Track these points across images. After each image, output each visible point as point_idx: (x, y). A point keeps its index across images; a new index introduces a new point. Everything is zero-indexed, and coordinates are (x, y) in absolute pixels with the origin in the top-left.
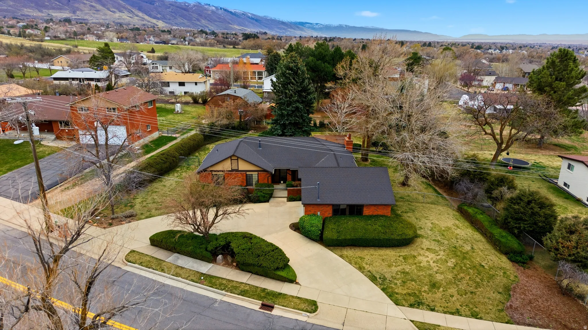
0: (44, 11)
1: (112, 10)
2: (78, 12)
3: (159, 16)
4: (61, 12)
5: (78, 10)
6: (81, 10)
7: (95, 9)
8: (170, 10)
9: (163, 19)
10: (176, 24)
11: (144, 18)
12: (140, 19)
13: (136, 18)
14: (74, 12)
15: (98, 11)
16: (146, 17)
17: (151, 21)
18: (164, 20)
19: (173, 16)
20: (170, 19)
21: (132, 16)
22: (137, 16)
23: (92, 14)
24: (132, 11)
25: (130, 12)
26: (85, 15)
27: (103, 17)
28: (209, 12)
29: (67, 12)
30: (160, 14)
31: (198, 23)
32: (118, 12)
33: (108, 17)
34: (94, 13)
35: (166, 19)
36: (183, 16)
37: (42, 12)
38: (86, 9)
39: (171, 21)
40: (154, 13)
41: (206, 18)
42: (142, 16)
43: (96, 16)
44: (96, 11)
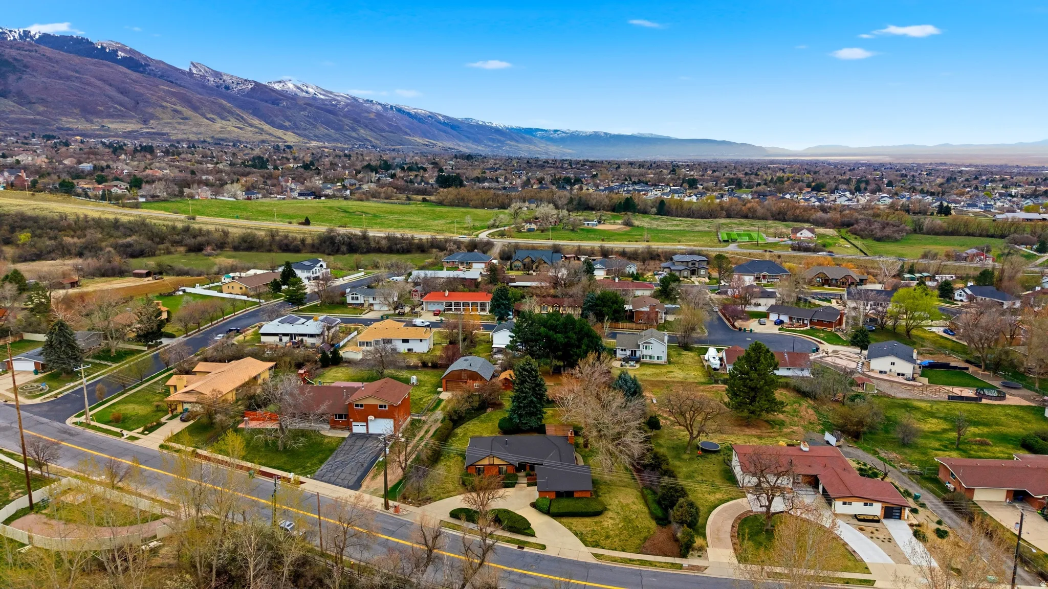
0: (95, 120)
1: (209, 116)
2: (152, 121)
3: (287, 124)
4: (123, 122)
5: (152, 119)
6: (158, 119)
7: (181, 116)
8: (306, 113)
9: (293, 128)
10: (315, 136)
11: (262, 129)
12: (257, 130)
13: (250, 129)
14: (145, 122)
15: (186, 119)
16: (267, 127)
17: (274, 134)
18: (296, 131)
19: (310, 124)
20: (305, 129)
21: (242, 126)
22: (251, 125)
23: (176, 125)
24: (242, 118)
25: (240, 118)
26: (164, 127)
27: (194, 130)
28: (372, 116)
29: (134, 121)
30: (290, 121)
31: (354, 134)
32: (219, 120)
33: (203, 129)
34: (179, 123)
35: (298, 129)
36: (328, 124)
37: (92, 122)
38: (165, 116)
39: (307, 132)
40: (278, 120)
41: (367, 126)
42: (260, 126)
43: (183, 127)
44: (182, 119)
